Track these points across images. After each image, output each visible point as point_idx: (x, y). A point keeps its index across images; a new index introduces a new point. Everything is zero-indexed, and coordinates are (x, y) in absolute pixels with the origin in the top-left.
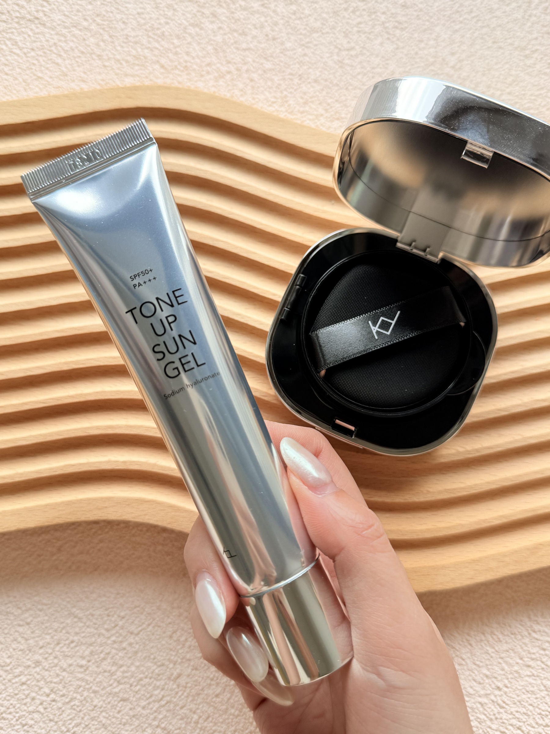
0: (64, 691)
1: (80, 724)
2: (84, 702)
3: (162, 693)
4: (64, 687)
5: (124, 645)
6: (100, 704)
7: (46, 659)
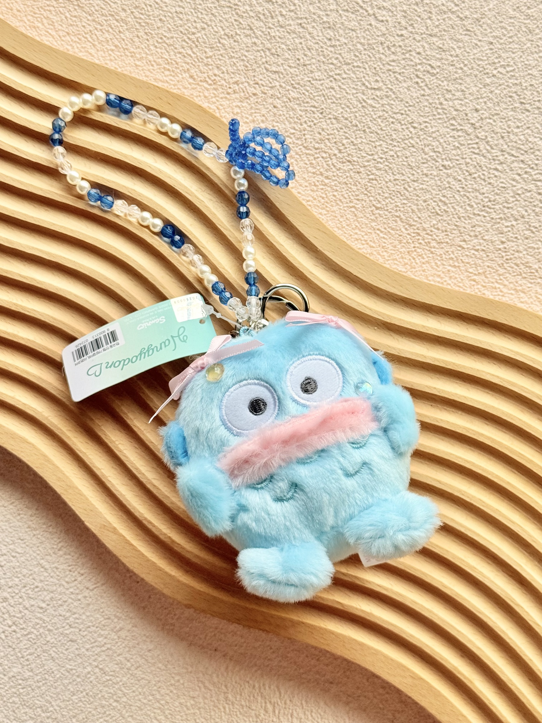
0: (24, 626)
1: (34, 653)
2: (39, 637)
3: (105, 641)
4: (25, 622)
5: (80, 597)
6: (52, 641)
7: (12, 597)
